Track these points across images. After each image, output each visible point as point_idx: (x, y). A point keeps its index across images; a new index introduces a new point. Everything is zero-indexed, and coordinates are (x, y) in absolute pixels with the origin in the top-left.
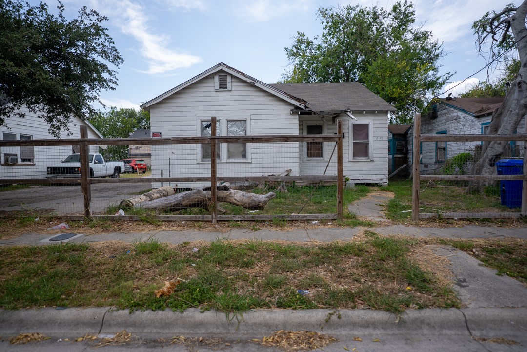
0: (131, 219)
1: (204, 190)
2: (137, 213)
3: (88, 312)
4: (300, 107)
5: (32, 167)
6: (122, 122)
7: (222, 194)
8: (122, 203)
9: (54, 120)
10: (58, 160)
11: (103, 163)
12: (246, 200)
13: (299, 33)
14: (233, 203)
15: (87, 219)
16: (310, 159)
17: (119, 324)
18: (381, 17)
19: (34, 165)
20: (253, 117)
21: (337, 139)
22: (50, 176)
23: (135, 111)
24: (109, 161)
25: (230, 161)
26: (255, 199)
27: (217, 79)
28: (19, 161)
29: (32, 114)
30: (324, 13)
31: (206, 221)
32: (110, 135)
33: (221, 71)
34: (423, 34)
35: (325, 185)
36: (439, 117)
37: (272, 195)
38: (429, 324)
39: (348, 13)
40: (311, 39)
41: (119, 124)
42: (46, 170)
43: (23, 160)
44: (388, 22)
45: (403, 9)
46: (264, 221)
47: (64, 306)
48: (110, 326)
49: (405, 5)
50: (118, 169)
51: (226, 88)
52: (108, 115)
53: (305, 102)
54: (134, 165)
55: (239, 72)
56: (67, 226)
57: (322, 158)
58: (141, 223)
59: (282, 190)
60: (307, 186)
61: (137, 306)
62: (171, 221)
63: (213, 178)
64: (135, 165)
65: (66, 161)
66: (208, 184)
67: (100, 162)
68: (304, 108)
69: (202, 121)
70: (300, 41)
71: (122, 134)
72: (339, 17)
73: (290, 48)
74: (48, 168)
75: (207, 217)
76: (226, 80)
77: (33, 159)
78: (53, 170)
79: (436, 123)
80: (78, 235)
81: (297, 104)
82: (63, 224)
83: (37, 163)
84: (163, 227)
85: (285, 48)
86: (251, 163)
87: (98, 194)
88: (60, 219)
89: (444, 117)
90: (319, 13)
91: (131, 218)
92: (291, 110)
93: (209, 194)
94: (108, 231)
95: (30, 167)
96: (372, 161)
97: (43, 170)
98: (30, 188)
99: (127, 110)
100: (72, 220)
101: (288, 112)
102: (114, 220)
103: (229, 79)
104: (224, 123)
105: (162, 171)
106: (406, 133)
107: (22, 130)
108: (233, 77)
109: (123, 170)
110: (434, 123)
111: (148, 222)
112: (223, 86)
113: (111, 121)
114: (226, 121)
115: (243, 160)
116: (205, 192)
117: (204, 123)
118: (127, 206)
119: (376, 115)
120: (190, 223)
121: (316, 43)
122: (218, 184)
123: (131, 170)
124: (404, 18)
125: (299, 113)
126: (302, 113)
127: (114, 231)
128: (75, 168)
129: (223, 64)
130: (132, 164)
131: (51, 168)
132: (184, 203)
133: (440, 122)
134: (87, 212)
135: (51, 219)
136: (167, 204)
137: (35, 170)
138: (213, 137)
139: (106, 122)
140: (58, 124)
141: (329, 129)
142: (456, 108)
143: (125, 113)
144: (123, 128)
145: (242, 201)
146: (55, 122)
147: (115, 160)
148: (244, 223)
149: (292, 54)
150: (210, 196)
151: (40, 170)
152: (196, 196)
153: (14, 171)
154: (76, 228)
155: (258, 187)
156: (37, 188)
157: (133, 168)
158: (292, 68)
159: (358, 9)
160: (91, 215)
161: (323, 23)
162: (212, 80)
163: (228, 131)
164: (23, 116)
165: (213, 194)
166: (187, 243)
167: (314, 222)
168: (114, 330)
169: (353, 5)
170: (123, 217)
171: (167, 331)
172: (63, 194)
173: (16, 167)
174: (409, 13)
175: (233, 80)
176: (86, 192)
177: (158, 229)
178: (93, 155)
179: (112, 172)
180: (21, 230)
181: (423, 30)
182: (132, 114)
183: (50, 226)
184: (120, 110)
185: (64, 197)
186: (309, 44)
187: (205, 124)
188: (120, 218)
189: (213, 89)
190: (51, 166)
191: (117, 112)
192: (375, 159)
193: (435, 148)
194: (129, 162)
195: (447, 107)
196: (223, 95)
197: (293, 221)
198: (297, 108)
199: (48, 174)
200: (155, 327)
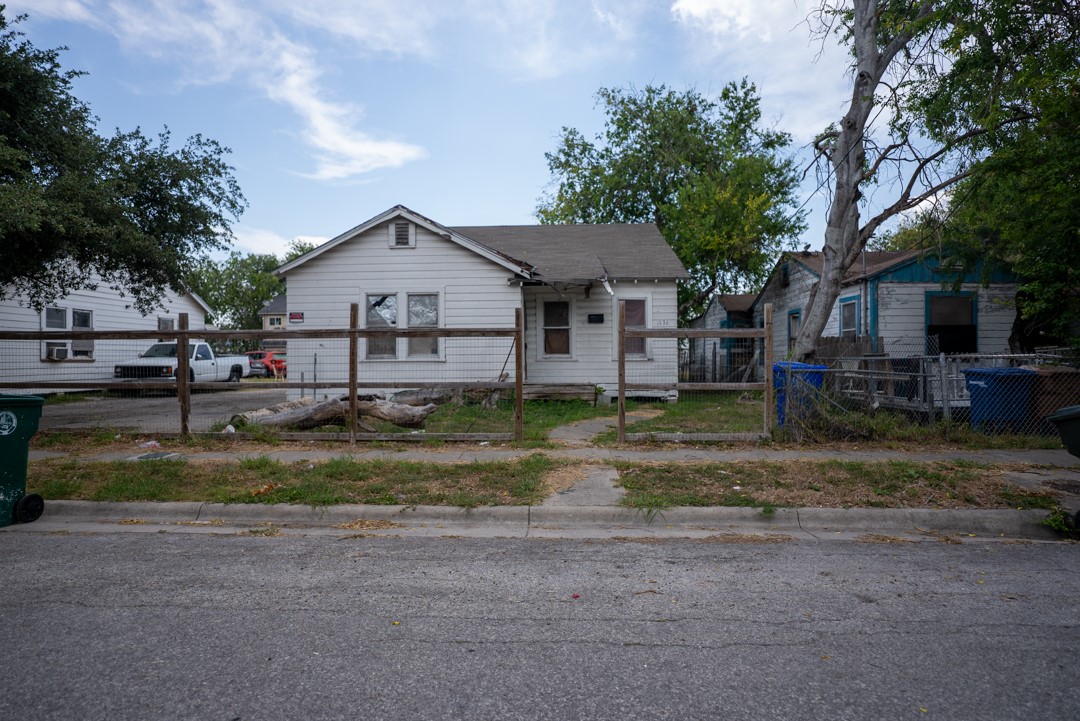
0: (243, 438)
1: (342, 400)
2: (249, 430)
3: (186, 505)
4: (523, 274)
5: (90, 365)
6: (252, 280)
7: (364, 405)
8: (233, 418)
9: (142, 292)
10: (135, 354)
11: (211, 359)
12: (396, 414)
13: (565, 129)
14: (380, 418)
15: (185, 437)
16: (549, 356)
17: (214, 514)
18: (699, 109)
19: (93, 361)
20: (449, 289)
21: (514, 334)
22: (120, 380)
23: (275, 260)
24: (225, 354)
25: (411, 359)
26: (410, 412)
27: (392, 229)
28: (70, 355)
29: (106, 284)
30: (608, 96)
31: (342, 441)
32: (227, 304)
33: (399, 217)
34: (778, 137)
35: (564, 398)
36: (792, 284)
37: (432, 408)
38: (494, 517)
39: (649, 98)
40: (589, 140)
41: (245, 283)
42: (113, 370)
43: (76, 353)
44: (716, 116)
45: (741, 93)
46: (418, 442)
47: (164, 500)
48: (206, 515)
49: (743, 87)
50: (237, 370)
51: (407, 243)
52: (224, 268)
53: (528, 267)
54: (269, 363)
55: (426, 219)
56: (158, 445)
57: (567, 356)
58: (256, 442)
59: (488, 405)
60: (534, 401)
61: (232, 500)
62: (296, 441)
63: (353, 384)
64: (272, 362)
65: (148, 355)
66: (346, 391)
67: (206, 356)
68: (528, 277)
69: (368, 296)
70: (570, 144)
71: (249, 303)
72: (635, 103)
73: (554, 153)
74: (117, 367)
75: (345, 435)
76: (408, 231)
77: (91, 352)
78: (125, 371)
79: (789, 295)
80: (173, 454)
81: (517, 269)
82: (153, 442)
83: (97, 358)
84: (284, 447)
85: (546, 154)
86: (445, 362)
87: (201, 410)
88: (148, 437)
89: (798, 286)
90: (600, 96)
91: (243, 436)
92: (509, 280)
93: (346, 405)
94: (210, 450)
95: (87, 365)
96: (651, 360)
97: (107, 370)
98: (87, 401)
99: (260, 257)
100: (164, 438)
101: (505, 281)
102: (220, 439)
103: (412, 230)
104: (403, 298)
105: (302, 374)
106: (751, 310)
107: (76, 304)
108: (417, 226)
109: (246, 371)
110: (785, 294)
111: (265, 441)
112: (402, 240)
113: (231, 277)
114: (406, 297)
115: (431, 357)
116: (342, 403)
117: (371, 298)
118: (240, 424)
119: (657, 285)
120: (321, 443)
121: (600, 146)
122: (361, 392)
123: (264, 371)
124: (745, 110)
125: (521, 284)
126: (524, 284)
127: (218, 450)
128: (163, 367)
129: (403, 207)
130: (266, 360)
131: (121, 367)
132: (317, 417)
133: (793, 294)
134: (185, 428)
135: (136, 437)
136: (293, 419)
137: (94, 370)
138: (353, 330)
139: (221, 281)
140: (148, 297)
141: (579, 308)
142: (810, 271)
143: (258, 263)
144: (253, 291)
145: (390, 415)
146: (142, 296)
147: (235, 353)
148: (391, 444)
149: (557, 164)
150: (348, 408)
151: (104, 370)
152: (331, 407)
153: (62, 371)
154: (169, 447)
155: (452, 400)
156: (96, 401)
157: (267, 368)
158: (555, 191)
159: (665, 94)
160: (190, 431)
161: (608, 112)
162: (385, 231)
163: (409, 312)
164: (94, 288)
165: (352, 405)
166: (304, 461)
167: (482, 444)
168: (210, 518)
169: (656, 86)
170: (233, 434)
171: (257, 519)
172: (144, 410)
173: (67, 365)
174: (752, 100)
175: (419, 231)
176: (185, 401)
177: (276, 449)
178: (194, 346)
179: (226, 374)
180: (99, 448)
181: (778, 130)
182: (270, 264)
183: (136, 445)
184: (247, 257)
185: (147, 413)
186: (586, 148)
187: (373, 300)
188: (229, 437)
189: (387, 247)
190: (120, 364)
191: (242, 260)
192: (655, 357)
193: (786, 337)
194: (260, 356)
195: (801, 268)
196: (402, 254)
197: (456, 442)
198: (517, 275)
199: (117, 377)
200: (247, 516)
